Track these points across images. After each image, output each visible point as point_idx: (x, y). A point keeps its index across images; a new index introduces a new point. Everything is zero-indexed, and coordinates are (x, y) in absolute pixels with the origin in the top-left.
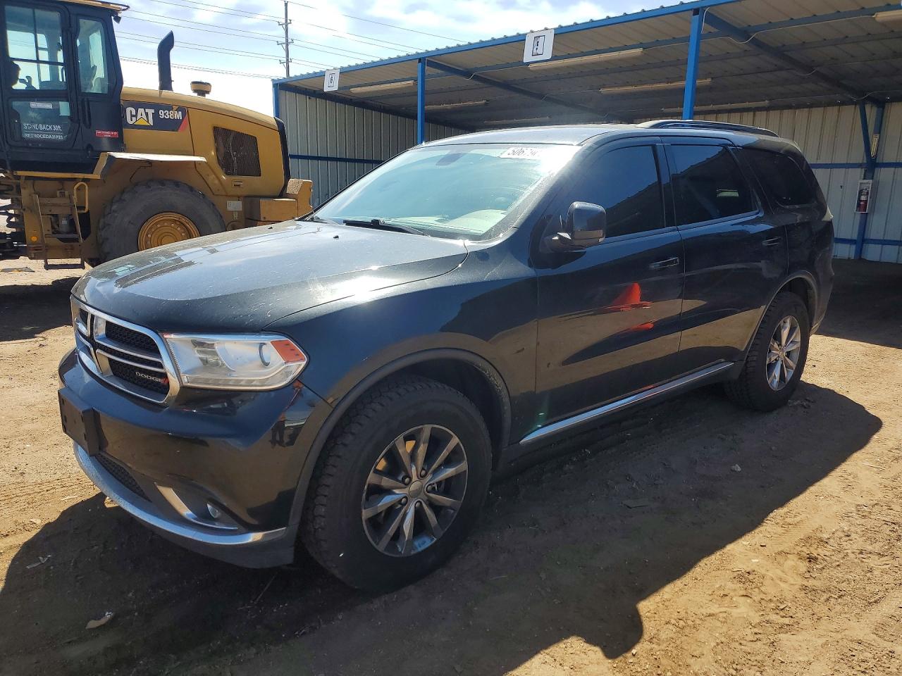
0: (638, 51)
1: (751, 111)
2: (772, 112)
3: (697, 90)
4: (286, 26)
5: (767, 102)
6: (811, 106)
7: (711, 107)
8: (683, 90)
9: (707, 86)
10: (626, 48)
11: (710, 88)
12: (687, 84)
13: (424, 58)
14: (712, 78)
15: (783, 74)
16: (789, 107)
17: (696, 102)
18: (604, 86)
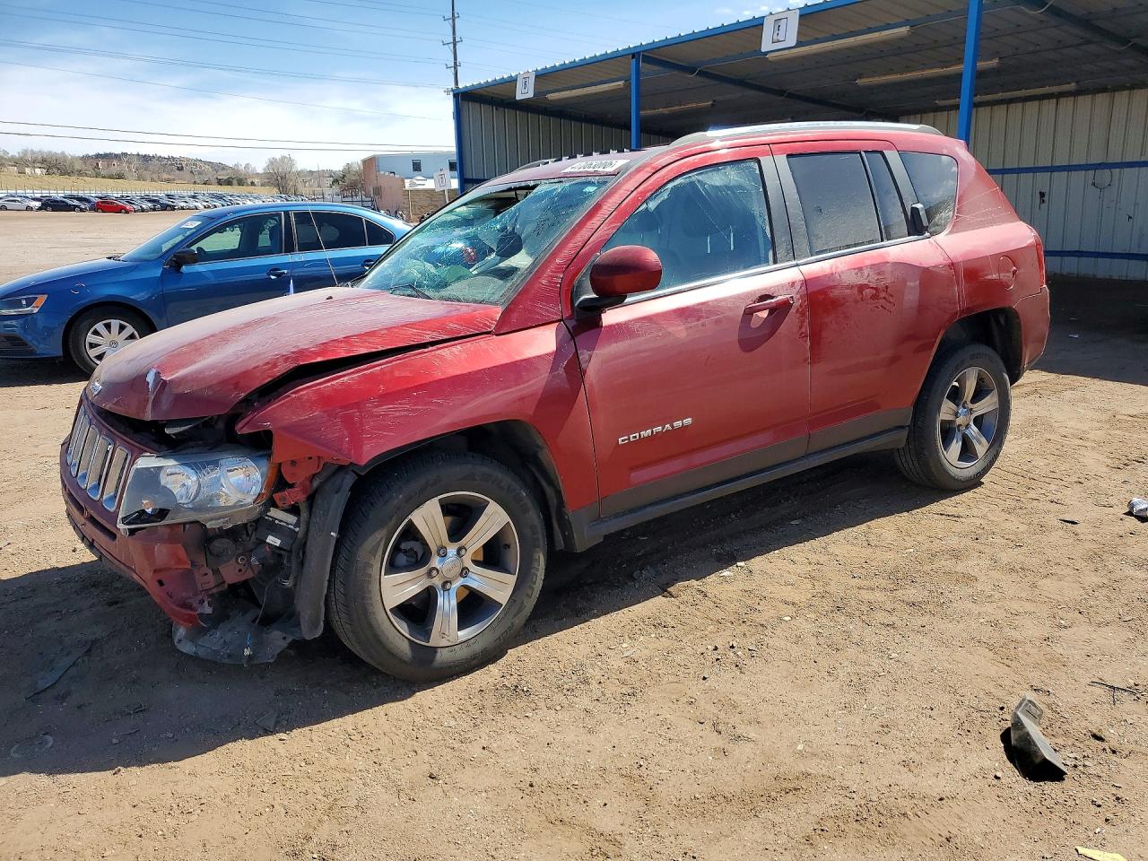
0: (904, 30)
1: (1052, 98)
2: (1080, 98)
3: (980, 75)
4: (454, 21)
5: (1073, 84)
6: (1133, 87)
7: (1000, 96)
8: (959, 76)
9: (993, 69)
10: (889, 27)
11: (996, 72)
12: (965, 68)
13: (639, 53)
14: (1000, 58)
15: (1092, 48)
16: (1103, 90)
17: (976, 91)
18: (861, 76)
